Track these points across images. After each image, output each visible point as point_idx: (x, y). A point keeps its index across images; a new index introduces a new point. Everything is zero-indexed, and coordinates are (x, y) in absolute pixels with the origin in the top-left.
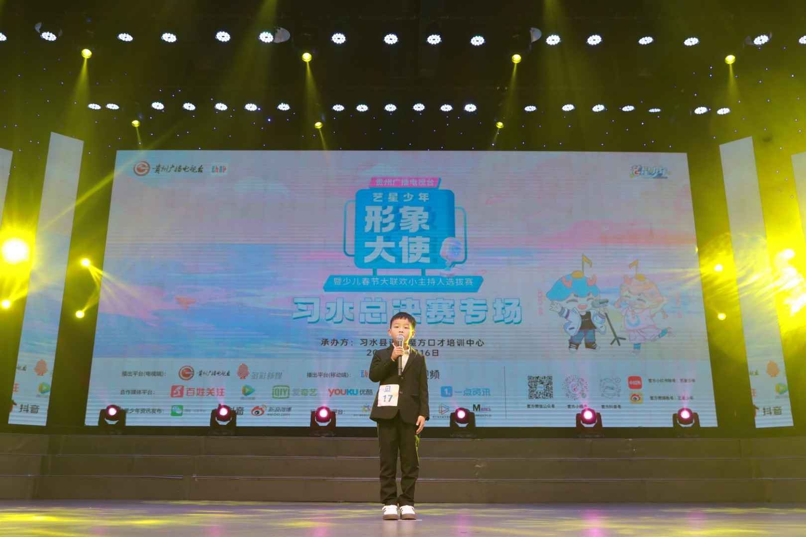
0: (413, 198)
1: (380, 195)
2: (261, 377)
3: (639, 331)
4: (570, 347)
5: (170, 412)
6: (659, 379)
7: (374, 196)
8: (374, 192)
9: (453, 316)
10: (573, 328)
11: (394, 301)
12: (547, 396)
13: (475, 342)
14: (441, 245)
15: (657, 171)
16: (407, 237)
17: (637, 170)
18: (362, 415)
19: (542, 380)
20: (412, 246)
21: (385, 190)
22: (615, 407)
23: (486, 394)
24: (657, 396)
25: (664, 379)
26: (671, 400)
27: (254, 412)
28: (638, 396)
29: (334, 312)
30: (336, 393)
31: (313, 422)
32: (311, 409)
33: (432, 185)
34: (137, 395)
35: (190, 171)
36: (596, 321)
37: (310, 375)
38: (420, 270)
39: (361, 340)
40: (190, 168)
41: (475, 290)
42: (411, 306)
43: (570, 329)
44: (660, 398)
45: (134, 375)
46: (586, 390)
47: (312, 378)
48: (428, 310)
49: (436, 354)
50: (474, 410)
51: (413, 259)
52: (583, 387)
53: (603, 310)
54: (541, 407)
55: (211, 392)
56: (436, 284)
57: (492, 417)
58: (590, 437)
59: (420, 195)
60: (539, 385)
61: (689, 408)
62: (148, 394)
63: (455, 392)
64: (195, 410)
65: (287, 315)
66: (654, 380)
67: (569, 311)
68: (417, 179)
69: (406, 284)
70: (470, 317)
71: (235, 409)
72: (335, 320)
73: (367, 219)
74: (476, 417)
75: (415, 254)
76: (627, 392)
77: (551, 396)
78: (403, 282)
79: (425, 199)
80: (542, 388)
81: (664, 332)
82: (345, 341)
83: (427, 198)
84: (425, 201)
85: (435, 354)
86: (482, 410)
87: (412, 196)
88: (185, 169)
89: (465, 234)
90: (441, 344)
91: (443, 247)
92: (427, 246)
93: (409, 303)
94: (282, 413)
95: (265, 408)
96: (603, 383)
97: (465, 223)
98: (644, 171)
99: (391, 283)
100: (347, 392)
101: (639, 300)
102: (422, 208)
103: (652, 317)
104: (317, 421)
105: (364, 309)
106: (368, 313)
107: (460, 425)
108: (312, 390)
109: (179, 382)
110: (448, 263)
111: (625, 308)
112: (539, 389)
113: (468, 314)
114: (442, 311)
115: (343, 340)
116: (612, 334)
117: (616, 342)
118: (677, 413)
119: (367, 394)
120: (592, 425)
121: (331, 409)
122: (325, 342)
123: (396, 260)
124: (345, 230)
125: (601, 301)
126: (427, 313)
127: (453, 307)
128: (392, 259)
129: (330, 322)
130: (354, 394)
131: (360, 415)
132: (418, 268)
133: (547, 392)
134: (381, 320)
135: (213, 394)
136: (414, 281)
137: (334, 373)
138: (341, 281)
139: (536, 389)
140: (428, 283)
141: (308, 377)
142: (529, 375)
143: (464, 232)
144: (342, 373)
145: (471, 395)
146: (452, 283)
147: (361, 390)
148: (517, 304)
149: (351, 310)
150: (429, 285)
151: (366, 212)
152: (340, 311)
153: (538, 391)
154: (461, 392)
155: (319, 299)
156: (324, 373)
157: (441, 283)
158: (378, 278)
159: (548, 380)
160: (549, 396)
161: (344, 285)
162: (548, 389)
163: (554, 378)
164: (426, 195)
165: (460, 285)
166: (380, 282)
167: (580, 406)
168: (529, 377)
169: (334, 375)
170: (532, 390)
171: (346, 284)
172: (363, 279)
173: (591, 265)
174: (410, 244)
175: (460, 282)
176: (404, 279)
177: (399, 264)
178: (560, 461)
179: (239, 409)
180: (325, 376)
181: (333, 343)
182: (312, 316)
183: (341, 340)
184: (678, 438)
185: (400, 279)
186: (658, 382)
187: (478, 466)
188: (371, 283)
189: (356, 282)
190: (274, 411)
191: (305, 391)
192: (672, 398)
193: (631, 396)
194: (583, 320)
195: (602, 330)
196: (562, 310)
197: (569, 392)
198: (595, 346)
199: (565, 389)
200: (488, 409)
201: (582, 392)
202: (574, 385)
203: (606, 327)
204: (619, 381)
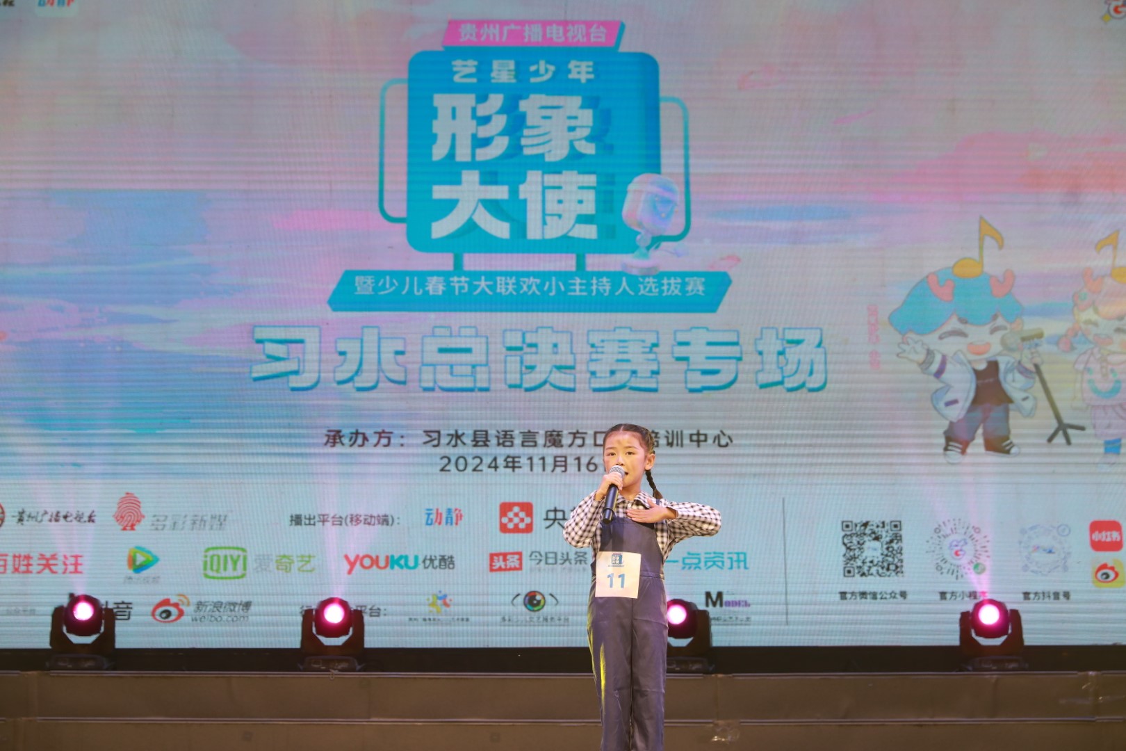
0: (555, 73)
1: (470, 66)
2: (174, 526)
3: (1119, 410)
4: (946, 449)
7: (455, 69)
8: (455, 60)
9: (656, 373)
10: (955, 402)
11: (508, 334)
12: (888, 569)
13: (710, 441)
14: (625, 192)
16: (540, 172)
17: (1119, 3)
18: (430, 619)
19: (876, 530)
20: (550, 195)
21: (484, 54)
22: (1056, 596)
23: (739, 567)
28: (1112, 568)
29: (357, 363)
30: (362, 564)
31: (307, 636)
32: (301, 605)
33: (603, 39)
36: (1013, 384)
37: (297, 520)
38: (573, 256)
39: (427, 432)
41: (710, 303)
42: (550, 346)
43: (948, 404)
46: (987, 554)
47: (304, 526)
48: (594, 356)
50: (707, 605)
51: (554, 230)
53: (1030, 356)
54: (874, 596)
55: (48, 563)
56: (612, 292)
58: (995, 668)
59: (572, 65)
60: (870, 543)
64: (9, 611)
65: (235, 370)
67: (944, 358)
68: (565, 24)
69: (538, 293)
70: (699, 372)
71: (111, 606)
72: (360, 381)
73: (437, 126)
74: (713, 622)
75: (560, 216)
76: (1085, 558)
77: (898, 569)
78: (529, 287)
79: (584, 78)
80: (875, 549)
82: (384, 436)
83: (588, 73)
84: (583, 81)
86: (729, 604)
87: (552, 68)
89: (687, 166)
91: (629, 197)
92: (590, 196)
93: (544, 340)
94: (225, 615)
96: (1026, 536)
97: (686, 138)
99: (501, 289)
100: (390, 562)
102: (577, 100)
104: (319, 632)
105: (432, 356)
106: (443, 365)
108: (302, 556)
110: (643, 239)
111: (1085, 353)
112: (868, 554)
113: (692, 366)
114: (628, 361)
115: (380, 433)
116: (1051, 413)
117: (1060, 436)
119: (440, 565)
120: (998, 641)
121: (353, 607)
123: (512, 231)
124: (382, 155)
125: (1025, 334)
126: (592, 363)
127: (655, 349)
128: (500, 229)
129: (348, 388)
130: (409, 568)
131: (425, 620)
132: (568, 250)
133: (890, 559)
134: (475, 381)
135: (54, 568)
136: (557, 286)
137: (357, 515)
138: (374, 285)
139: (862, 552)
140: (592, 291)
141: (291, 525)
142: (845, 519)
143: (682, 161)
144: (379, 516)
145: (699, 568)
146: (653, 290)
147: (426, 556)
148: (817, 342)
149: (400, 358)
150: (594, 293)
151: (435, 109)
152: (370, 358)
153: (866, 558)
154: (677, 561)
155: (317, 330)
156: (332, 515)
157: (624, 289)
158: (466, 277)
159: (892, 530)
160: (894, 571)
161: (382, 293)
162: (892, 552)
163: (904, 527)
164: (588, 67)
165: (674, 294)
166: (472, 287)
167: (968, 594)
168: (845, 524)
169: (358, 519)
170: (851, 556)
171: (386, 292)
172: (429, 278)
173: (1001, 247)
174: (546, 191)
175: (672, 288)
176: (532, 279)
177: (519, 241)
178: (921, 726)
179: (121, 606)
180: (336, 523)
181: (353, 441)
182: (301, 372)
183: (376, 433)
185: (522, 279)
187: (719, 739)
188: (449, 289)
189: (411, 287)
190: (209, 611)
191: (284, 560)
193: (1095, 570)
194: (980, 382)
195: (1028, 405)
196: (927, 357)
197: (942, 560)
198: (1008, 445)
199: (934, 551)
200: (742, 603)
201: (974, 560)
202: (955, 543)
203: (1035, 398)
204: (1067, 532)
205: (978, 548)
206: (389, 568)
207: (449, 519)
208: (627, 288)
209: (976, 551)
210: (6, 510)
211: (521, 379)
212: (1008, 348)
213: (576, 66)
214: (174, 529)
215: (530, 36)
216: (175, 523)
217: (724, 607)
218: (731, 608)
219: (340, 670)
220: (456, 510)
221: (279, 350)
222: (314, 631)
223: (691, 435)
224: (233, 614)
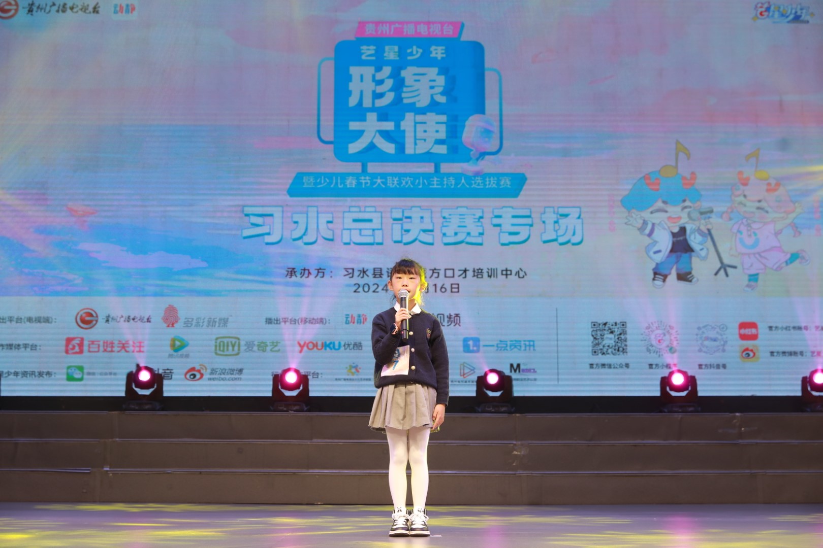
0: (422, 54)
1: (371, 49)
2: (197, 325)
4: (654, 279)
5: (65, 377)
6: (785, 326)
7: (363, 51)
8: (362, 46)
9: (481, 234)
10: (659, 251)
11: (394, 210)
12: (618, 351)
13: (514, 273)
14: (464, 126)
15: (794, 11)
17: (763, 9)
18: (347, 379)
19: (611, 327)
20: (420, 128)
21: (380, 42)
22: (718, 367)
23: (530, 349)
24: (781, 349)
25: (792, 325)
26: (799, 356)
27: (188, 376)
28: (752, 351)
29: (304, 227)
30: (308, 347)
31: (275, 390)
32: (272, 371)
33: (451, 33)
34: (14, 353)
35: (80, 12)
36: (694, 240)
37: (269, 321)
38: (433, 165)
39: (346, 269)
40: (80, 7)
41: (514, 192)
42: (420, 218)
43: (656, 252)
44: (784, 353)
45: (8, 323)
46: (677, 342)
47: (273, 325)
48: (445, 224)
49: (456, 290)
50: (511, 371)
51: (422, 149)
53: (705, 224)
54: (610, 366)
55: (123, 346)
56: (456, 184)
57: (538, 383)
58: (680, 410)
59: (433, 48)
60: (608, 336)
62: (31, 349)
63: (484, 346)
64: (101, 374)
65: (233, 232)
66: (776, 328)
67: (653, 225)
68: (428, 23)
69: (412, 186)
70: (507, 234)
71: (161, 372)
72: (306, 239)
73: (352, 86)
74: (514, 383)
75: (425, 140)
76: (736, 344)
77: (624, 351)
78: (407, 182)
79: (439, 56)
80: (611, 339)
81: (794, 257)
82: (321, 271)
83: (442, 53)
84: (439, 58)
85: (454, 290)
86: (524, 371)
87: (420, 51)
88: (72, 8)
89: (501, 110)
90: (464, 275)
91: (466, 129)
92: (443, 128)
93: (416, 214)
94: (228, 377)
95: (204, 369)
96: (701, 331)
97: (501, 93)
98: (774, 11)
100: (325, 346)
101: (758, 208)
102: (435, 70)
103: (777, 234)
104: (282, 388)
105: (349, 224)
106: (356, 229)
107: (491, 394)
108: (273, 343)
109: (76, 332)
110: (474, 153)
111: (737, 222)
112: (606, 342)
113: (503, 231)
114: (465, 227)
115: (318, 270)
116: (717, 258)
117: (722, 272)
118: (808, 375)
119: (354, 347)
120: (684, 394)
121: (303, 372)
122: (292, 272)
123: (396, 149)
124: (319, 104)
125: (702, 210)
126: (443, 228)
127: (481, 220)
128: (389, 148)
129: (299, 243)
130: (335, 349)
131: (345, 380)
132: (429, 161)
133: (619, 345)
134: (374, 238)
135: (127, 349)
136: (423, 181)
137: (305, 318)
138: (314, 181)
139: (603, 341)
140: (444, 185)
141: (266, 324)
142: (594, 321)
143: (498, 107)
144: (318, 319)
145: (507, 350)
146: (481, 185)
147: (345, 343)
148: (577, 215)
149: (330, 225)
150: (445, 187)
151: (351, 76)
152: (312, 226)
153: (605, 344)
154: (493, 346)
155: (280, 209)
156: (290, 318)
157: (463, 184)
158: (369, 177)
159: (621, 328)
160: (622, 351)
161: (319, 186)
162: (621, 340)
163: (628, 325)
164: (442, 50)
165: (492, 187)
166: (373, 183)
167: (666, 365)
168: (593, 324)
169: (305, 321)
170: (596, 343)
171: (322, 186)
172: (347, 178)
173: (689, 158)
174: (417, 125)
175: (492, 182)
176: (408, 178)
177: (401, 155)
178: (635, 446)
179: (167, 371)
180: (292, 323)
181: (302, 275)
182: (271, 233)
183: (316, 269)
184: (807, 412)
185: (402, 178)
186: (782, 330)
187: (517, 453)
188: (359, 184)
189: (336, 183)
190: (218, 374)
191: (262, 345)
192: (802, 353)
193: (741, 351)
194: (675, 239)
195: (703, 253)
196: (643, 225)
197: (650, 346)
198: (691, 277)
199: (645, 340)
200: (532, 371)
201: (670, 345)
202: (658, 336)
203: (708, 249)
204: (725, 329)
205: (672, 338)
206: (323, 350)
207: (359, 321)
208: (465, 183)
209: (671, 340)
210: (99, 315)
211: (402, 237)
213: (436, 50)
214: (197, 326)
215: (407, 31)
216: (198, 322)
217: (521, 373)
218: (525, 373)
219: (295, 411)
220: (363, 315)
222: (280, 387)
223: (502, 271)
224: (233, 376)
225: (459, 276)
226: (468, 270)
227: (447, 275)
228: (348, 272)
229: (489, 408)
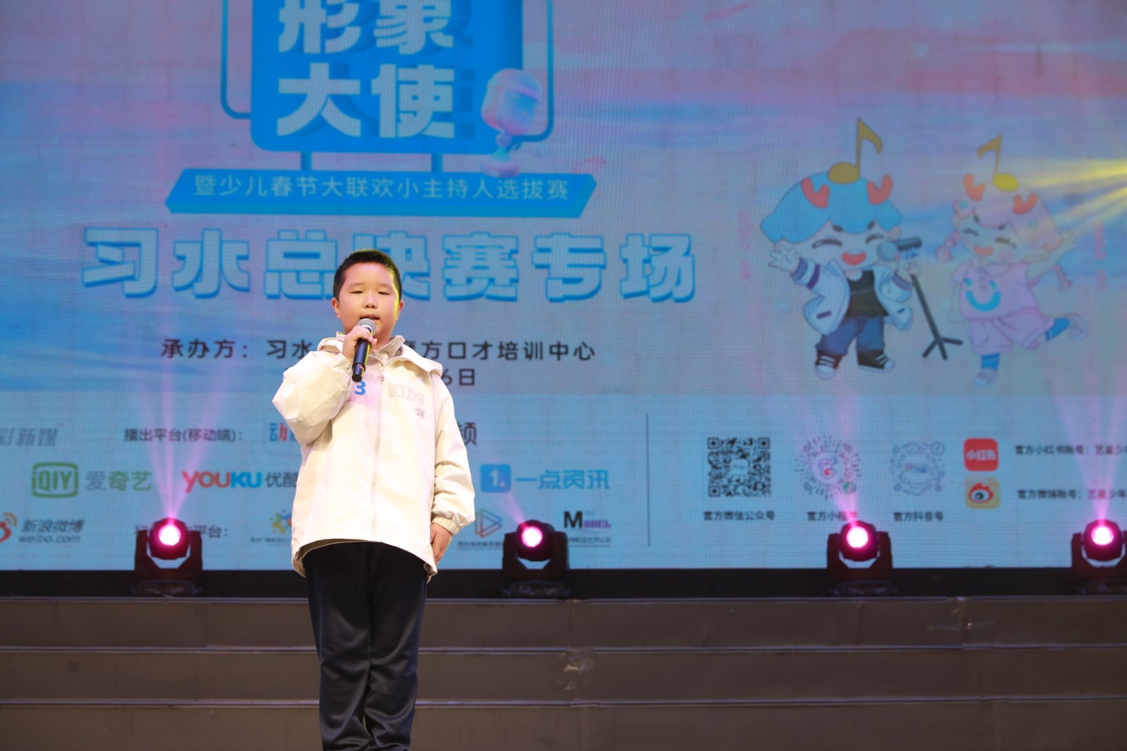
3: (998, 323)
4: (817, 363)
6: (1043, 446)
9: (514, 281)
10: (827, 314)
11: (358, 239)
12: (755, 489)
13: (571, 351)
14: (483, 90)
16: (394, 66)
18: (273, 540)
19: (743, 447)
20: (406, 91)
22: (928, 516)
23: (599, 486)
24: (1037, 487)
25: (1056, 445)
26: (1069, 499)
28: (987, 488)
29: (196, 269)
30: (202, 484)
31: (140, 557)
32: (135, 524)
36: (889, 295)
37: (132, 435)
38: (429, 156)
39: (272, 343)
42: (404, 252)
43: (821, 316)
44: (1042, 493)
46: (855, 473)
47: (139, 442)
48: (450, 263)
49: (469, 381)
50: (566, 525)
51: (409, 128)
52: (849, 466)
53: (907, 266)
54: (740, 516)
56: (470, 194)
57: (611, 544)
58: (862, 593)
60: (736, 461)
61: (1112, 519)
63: (519, 480)
65: (66, 274)
66: (1030, 448)
67: (817, 268)
69: (391, 195)
70: (561, 281)
72: (200, 288)
73: (284, 15)
74: (570, 544)
75: (415, 113)
76: (958, 477)
77: (765, 488)
78: (382, 189)
80: (742, 468)
81: (1061, 325)
82: (225, 346)
85: (464, 380)
86: (589, 524)
89: (550, 62)
90: (482, 355)
91: (488, 95)
92: (447, 94)
93: (397, 246)
94: (55, 535)
96: (899, 454)
97: (550, 31)
99: (351, 191)
100: (232, 479)
103: (1032, 284)
104: (154, 554)
105: (277, 260)
106: (289, 271)
107: (529, 565)
108: (138, 473)
110: (502, 138)
111: (964, 263)
112: (734, 473)
113: (553, 274)
114: (485, 268)
115: (221, 343)
116: (927, 326)
117: (936, 350)
118: (1081, 529)
119: (285, 482)
120: (867, 564)
121: (191, 525)
122: (173, 347)
123: (362, 128)
124: (224, 45)
125: (903, 243)
126: (447, 270)
127: (514, 256)
128: (350, 126)
129: (187, 294)
130: (252, 486)
131: (268, 540)
132: (422, 150)
133: (757, 478)
134: (323, 290)
136: (411, 186)
137: (196, 429)
138: (215, 185)
139: (728, 471)
140: (448, 193)
141: (126, 440)
142: (712, 436)
143: (545, 55)
144: (219, 431)
145: (558, 487)
146: (513, 193)
147: (270, 473)
148: (684, 250)
149: (243, 263)
150: (450, 196)
152: (211, 264)
153: (733, 476)
154: (534, 480)
155: (154, 233)
156: (169, 429)
157: (483, 192)
158: (314, 177)
159: (759, 448)
161: (223, 194)
162: (759, 470)
163: (773, 444)
165: (534, 198)
166: (321, 189)
167: (837, 515)
168: (711, 441)
169: (197, 434)
170: (716, 475)
171: (228, 193)
172: (274, 179)
173: (879, 149)
174: (403, 88)
175: (533, 189)
176: (384, 181)
177: (371, 139)
178: (782, 654)
180: (174, 438)
181: (192, 351)
182: (136, 277)
183: (217, 342)
184: (1080, 594)
185: (374, 180)
186: (1039, 453)
187: (572, 668)
188: (296, 190)
189: (256, 188)
190: (38, 531)
191: (119, 477)
192: (1072, 494)
193: (969, 490)
194: (855, 293)
195: (903, 318)
196: (799, 266)
197: (811, 480)
198: (882, 360)
199: (802, 470)
200: (604, 524)
201: (845, 479)
202: (825, 462)
203: (911, 310)
204: (941, 450)
206: (229, 488)
208: (486, 192)
209: (847, 469)
212: (882, 257)
217: (583, 527)
218: (590, 529)
219: (175, 595)
221: (114, 254)
222: (149, 553)
223: (551, 347)
224: (64, 534)
225: (475, 355)
226: (491, 346)
227: (453, 354)
228: (274, 347)
229: (525, 589)
